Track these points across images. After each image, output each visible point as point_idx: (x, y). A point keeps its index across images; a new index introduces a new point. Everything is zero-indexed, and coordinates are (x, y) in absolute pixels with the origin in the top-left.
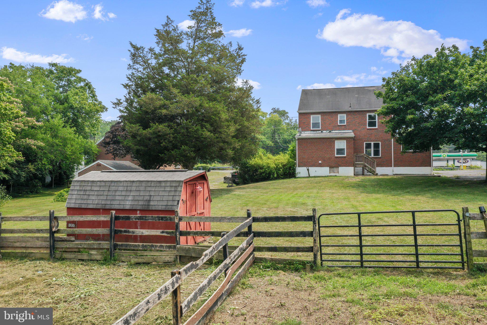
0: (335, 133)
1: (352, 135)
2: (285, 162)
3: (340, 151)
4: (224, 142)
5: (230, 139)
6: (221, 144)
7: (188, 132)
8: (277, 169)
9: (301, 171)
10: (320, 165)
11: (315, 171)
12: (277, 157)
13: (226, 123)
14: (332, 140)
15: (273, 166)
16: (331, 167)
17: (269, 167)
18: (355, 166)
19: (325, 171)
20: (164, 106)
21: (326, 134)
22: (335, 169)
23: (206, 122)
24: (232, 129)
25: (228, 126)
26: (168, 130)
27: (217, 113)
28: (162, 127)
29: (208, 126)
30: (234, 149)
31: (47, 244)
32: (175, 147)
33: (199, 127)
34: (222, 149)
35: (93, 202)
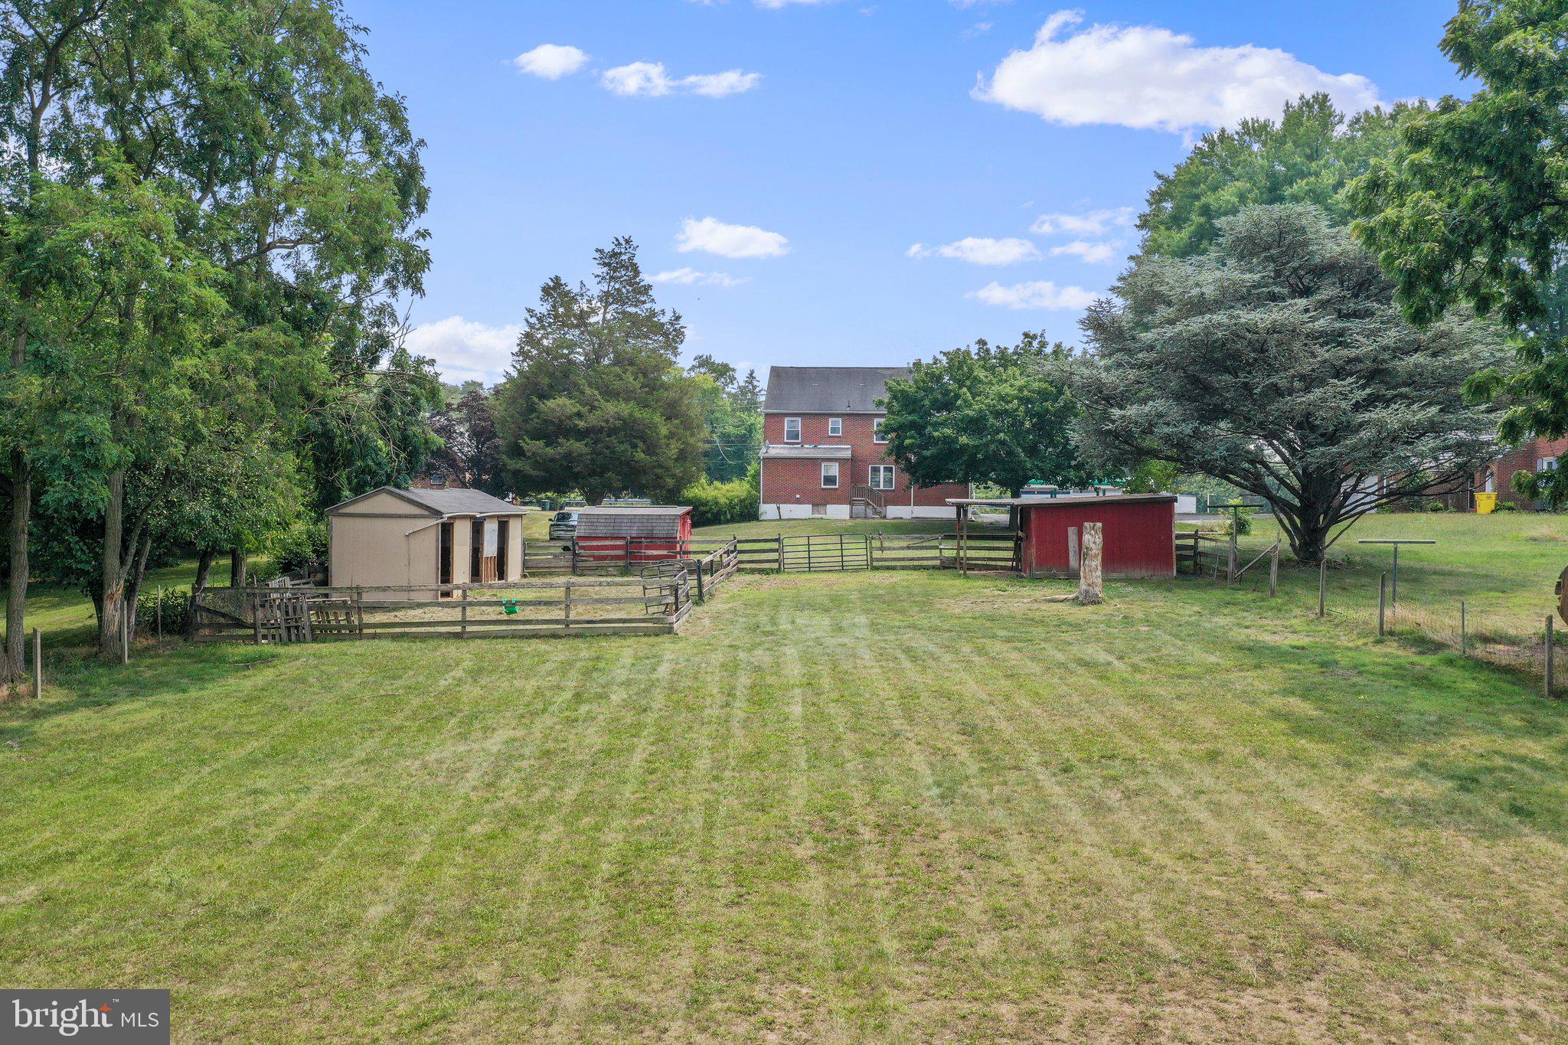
0: (823, 450)
1: (848, 454)
2: (744, 495)
3: (829, 480)
4: (661, 466)
5: (671, 463)
6: (659, 471)
7: (613, 452)
8: (731, 506)
9: (768, 510)
10: (798, 502)
11: (790, 510)
12: (728, 486)
13: (663, 441)
14: (815, 462)
15: (723, 501)
16: (815, 505)
17: (717, 503)
18: (851, 503)
19: (804, 511)
20: (579, 415)
21: (808, 451)
22: (821, 508)
23: (635, 437)
24: (673, 450)
25: (668, 445)
26: (585, 450)
27: (654, 427)
28: (577, 446)
29: (641, 444)
30: (674, 476)
31: (570, 564)
32: (592, 473)
33: (626, 446)
34: (658, 477)
35: (602, 531)
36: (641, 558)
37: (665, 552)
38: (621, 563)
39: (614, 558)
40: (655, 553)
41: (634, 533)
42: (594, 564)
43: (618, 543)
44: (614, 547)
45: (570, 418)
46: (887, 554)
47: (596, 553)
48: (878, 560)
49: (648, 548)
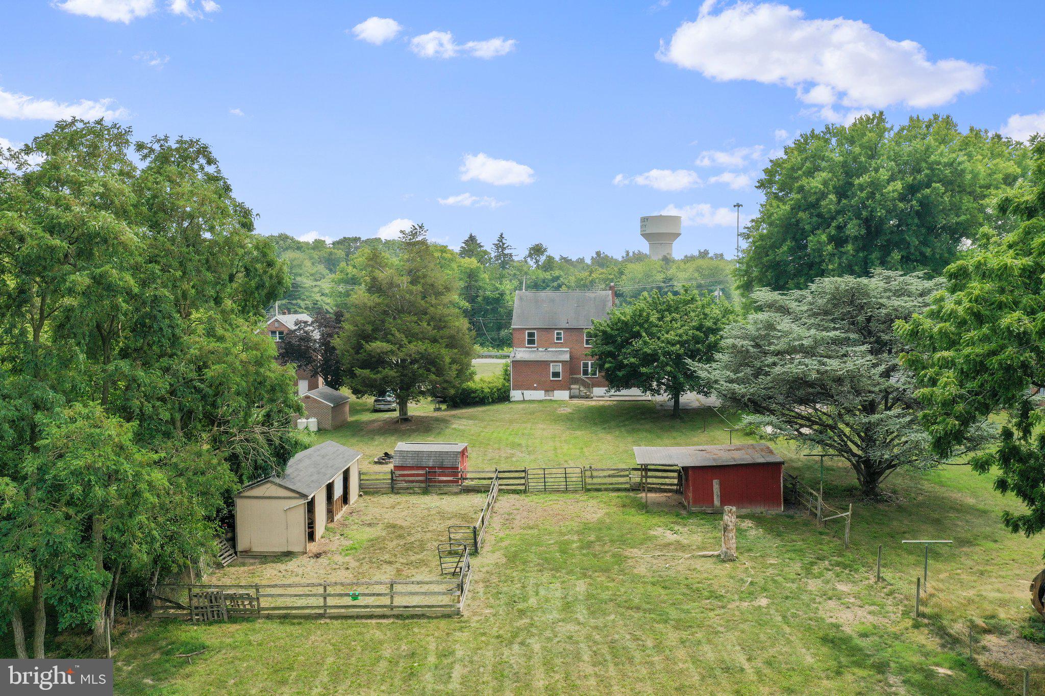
0: (551, 356)
1: (566, 357)
3: (556, 374)
8: (492, 393)
9: (515, 395)
10: (535, 389)
11: (530, 395)
14: (546, 364)
15: (487, 389)
16: (546, 391)
17: (483, 391)
18: (570, 389)
19: (539, 395)
20: (392, 352)
21: (541, 356)
22: (550, 393)
29: (433, 368)
31: (391, 486)
35: (410, 462)
36: (435, 482)
37: (451, 478)
38: (423, 485)
39: (417, 482)
40: (445, 478)
41: (431, 464)
42: (405, 485)
43: (421, 472)
44: (418, 475)
45: (386, 353)
46: (595, 481)
47: (407, 478)
48: (589, 484)
49: (439, 475)
